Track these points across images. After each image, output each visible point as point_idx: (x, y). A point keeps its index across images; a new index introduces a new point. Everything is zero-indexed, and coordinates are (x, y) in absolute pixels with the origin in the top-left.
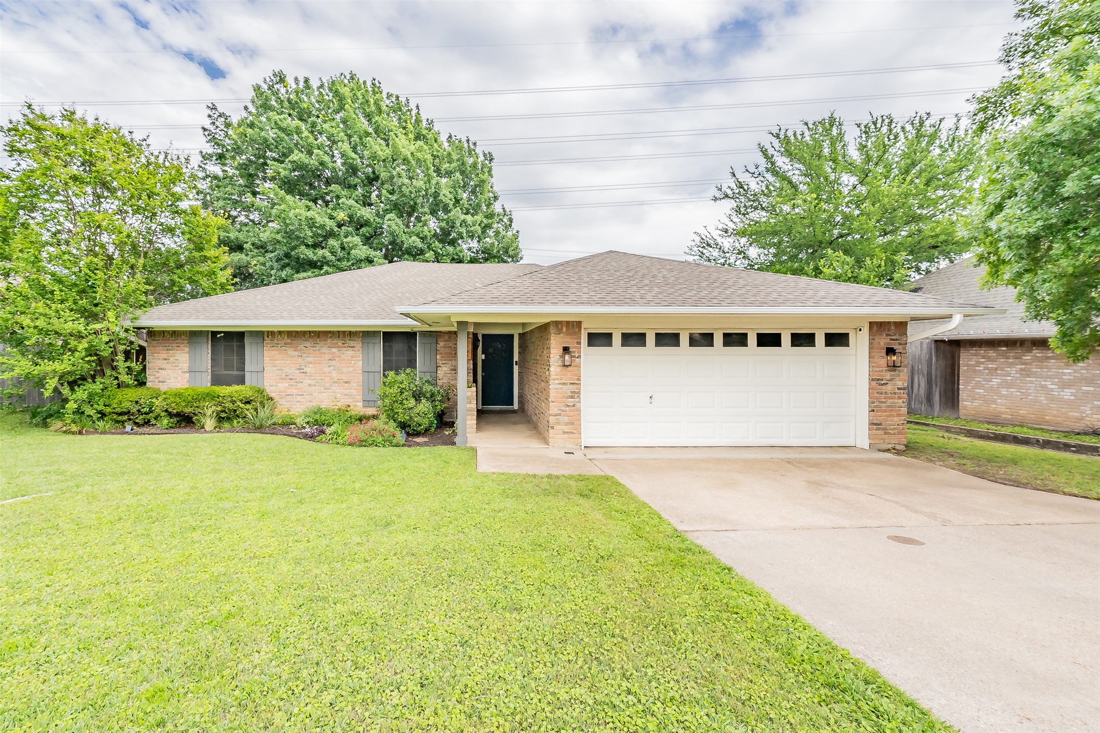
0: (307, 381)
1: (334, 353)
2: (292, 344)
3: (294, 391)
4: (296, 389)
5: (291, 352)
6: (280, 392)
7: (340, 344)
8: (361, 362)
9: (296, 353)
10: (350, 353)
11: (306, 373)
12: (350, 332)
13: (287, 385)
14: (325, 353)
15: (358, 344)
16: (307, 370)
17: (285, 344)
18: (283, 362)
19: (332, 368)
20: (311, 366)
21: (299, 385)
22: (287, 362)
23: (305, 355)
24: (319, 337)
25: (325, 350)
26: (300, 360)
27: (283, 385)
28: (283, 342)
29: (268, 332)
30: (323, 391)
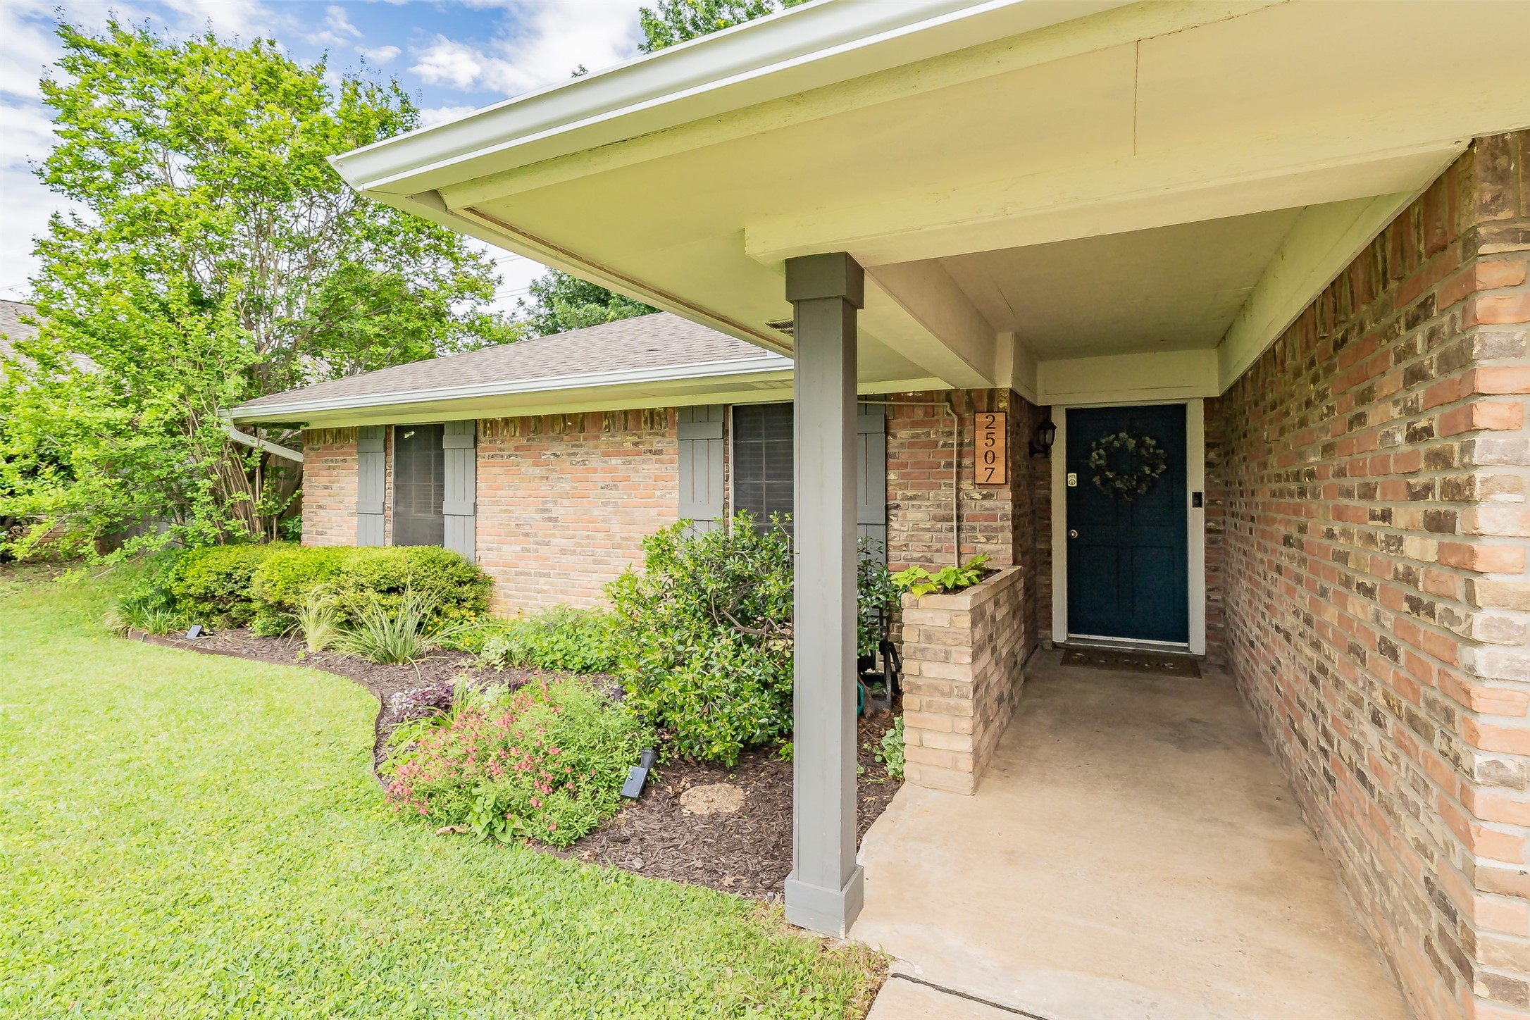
0: (559, 542)
1: (616, 470)
2: (529, 448)
3: (533, 565)
4: (536, 559)
5: (527, 468)
6: (506, 565)
7: (628, 446)
8: (676, 493)
9: (538, 471)
10: (649, 468)
11: (556, 520)
12: (652, 412)
13: (518, 548)
14: (595, 471)
15: (668, 443)
16: (558, 512)
17: (517, 449)
18: (511, 493)
19: (610, 508)
20: (566, 502)
21: (543, 550)
22: (519, 493)
23: (555, 475)
24: (582, 429)
25: (595, 461)
26: (544, 486)
27: (511, 550)
28: (512, 444)
29: (485, 421)
30: (591, 567)
